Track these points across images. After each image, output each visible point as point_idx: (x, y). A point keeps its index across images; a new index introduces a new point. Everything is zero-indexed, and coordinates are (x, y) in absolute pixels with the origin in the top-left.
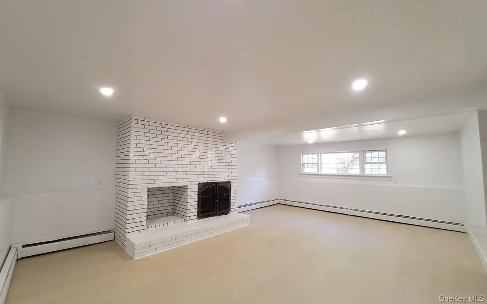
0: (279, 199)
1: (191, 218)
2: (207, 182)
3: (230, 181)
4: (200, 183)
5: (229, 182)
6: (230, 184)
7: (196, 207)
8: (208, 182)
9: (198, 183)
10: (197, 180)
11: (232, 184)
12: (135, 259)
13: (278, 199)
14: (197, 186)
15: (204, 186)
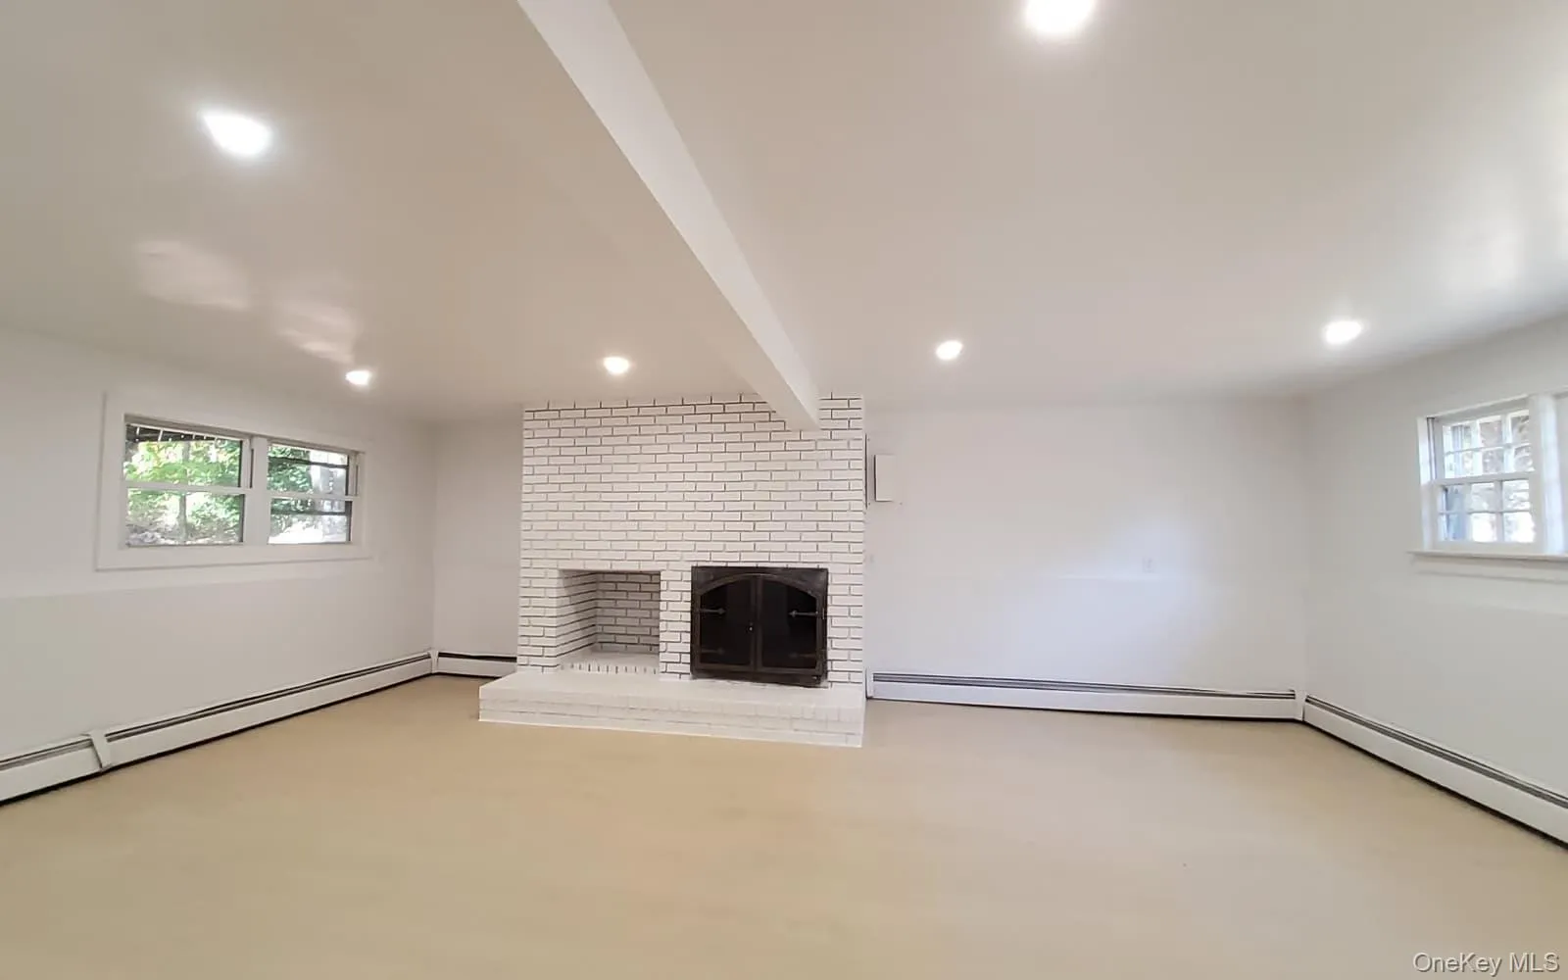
0: (1301, 698)
1: (671, 668)
2: (724, 565)
3: (821, 566)
4: (696, 567)
5: (820, 573)
6: (822, 578)
7: (687, 637)
8: (730, 565)
9: (693, 567)
10: (687, 556)
11: (833, 580)
12: (480, 720)
13: (1292, 696)
14: (688, 576)
15: (712, 577)
